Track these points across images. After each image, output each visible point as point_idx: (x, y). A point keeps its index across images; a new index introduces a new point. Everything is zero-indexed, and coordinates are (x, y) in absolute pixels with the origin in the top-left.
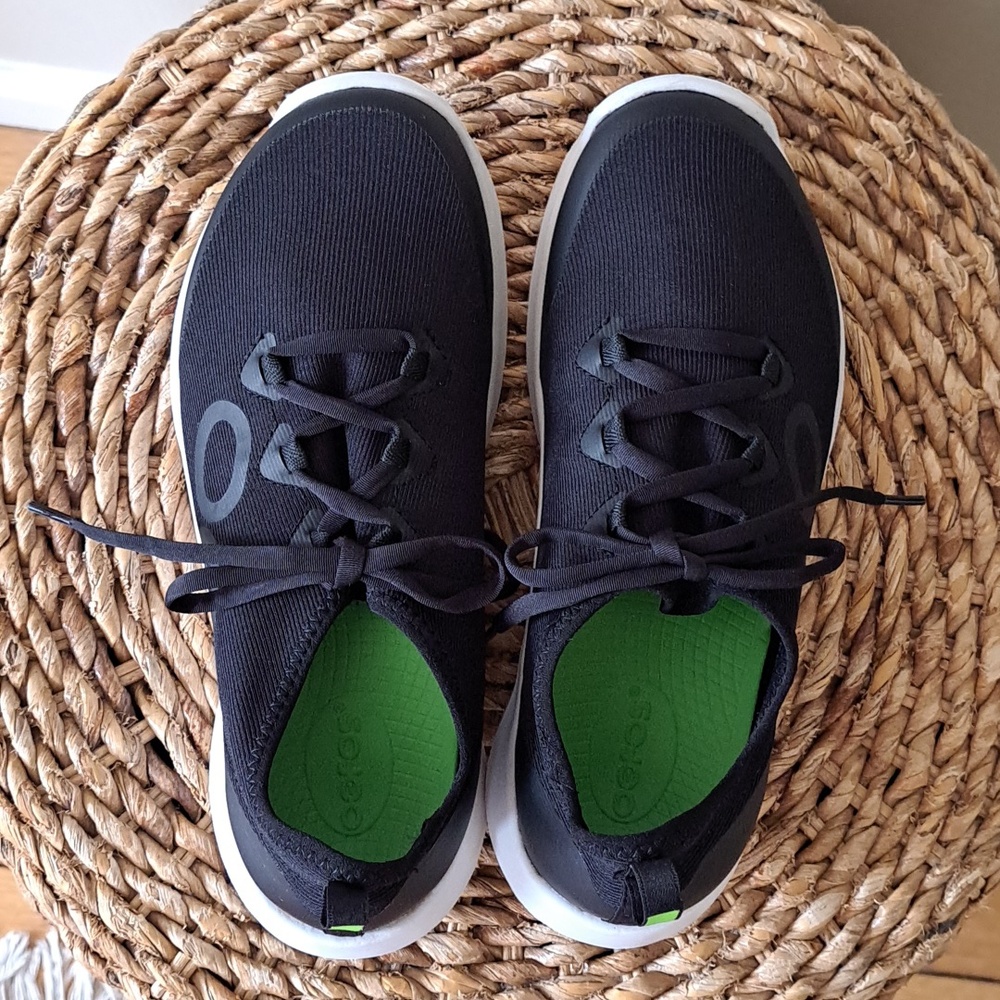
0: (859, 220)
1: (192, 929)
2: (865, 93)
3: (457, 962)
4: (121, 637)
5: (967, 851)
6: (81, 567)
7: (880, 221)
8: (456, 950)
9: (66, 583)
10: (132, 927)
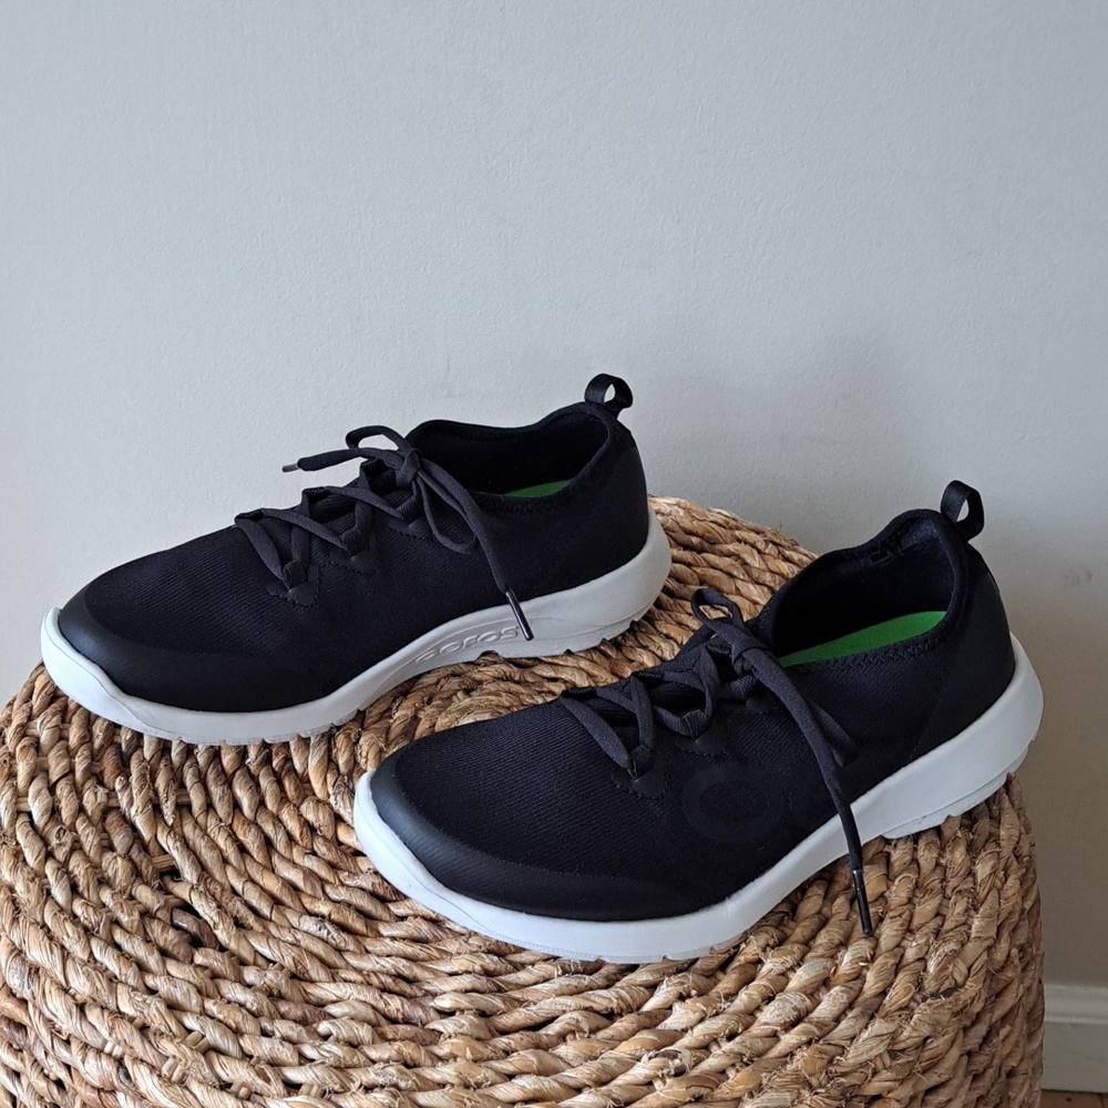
0: (739, 583)
1: (204, 1013)
2: (728, 523)
3: (464, 1030)
4: (156, 836)
5: (937, 933)
6: (127, 785)
7: (757, 582)
8: (463, 1021)
9: (113, 803)
10: (149, 1005)
